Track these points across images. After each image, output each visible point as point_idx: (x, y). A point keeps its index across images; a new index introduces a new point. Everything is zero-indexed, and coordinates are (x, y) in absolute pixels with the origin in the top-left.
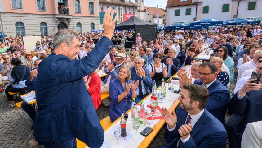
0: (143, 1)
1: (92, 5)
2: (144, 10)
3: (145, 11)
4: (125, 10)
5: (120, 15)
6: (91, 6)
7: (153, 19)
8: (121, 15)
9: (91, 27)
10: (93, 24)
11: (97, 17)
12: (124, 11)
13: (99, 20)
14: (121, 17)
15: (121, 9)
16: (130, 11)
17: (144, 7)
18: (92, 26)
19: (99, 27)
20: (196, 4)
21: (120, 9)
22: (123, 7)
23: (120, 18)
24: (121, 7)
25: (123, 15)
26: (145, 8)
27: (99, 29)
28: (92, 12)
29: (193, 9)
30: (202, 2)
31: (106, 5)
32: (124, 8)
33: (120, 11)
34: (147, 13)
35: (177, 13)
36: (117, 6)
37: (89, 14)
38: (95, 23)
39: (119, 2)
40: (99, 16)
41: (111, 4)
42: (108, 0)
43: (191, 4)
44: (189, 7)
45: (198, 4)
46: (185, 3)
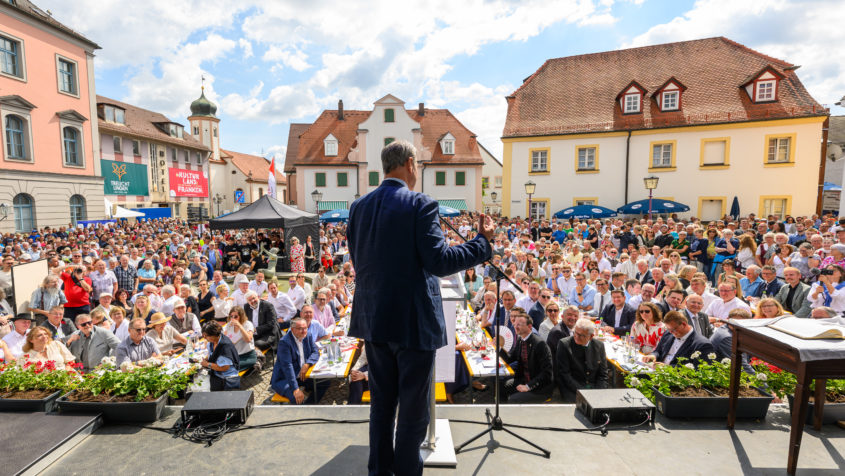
0: (215, 135)
1: (74, 138)
2: (222, 158)
3: (223, 161)
4: (174, 158)
5: (160, 171)
6: (69, 140)
7: (248, 185)
8: (163, 171)
9: (72, 208)
10: (78, 199)
11: (95, 177)
12: (171, 160)
13: (101, 187)
14: (161, 177)
15: (162, 154)
16: (187, 160)
17: (221, 150)
18: (76, 205)
19: (101, 209)
20: (356, 165)
21: (158, 153)
22: (168, 147)
23: (160, 180)
24: (160, 149)
25: (166, 172)
26: (224, 155)
27: (101, 214)
28: (74, 156)
29: (351, 174)
30: (366, 163)
31: (111, 136)
32: (171, 153)
33: (159, 159)
34: (231, 167)
35: (321, 180)
36: (146, 143)
37: (64, 167)
38: (85, 196)
39: (154, 133)
40: (99, 173)
41: (127, 137)
42: (118, 124)
43: (346, 163)
44: (343, 170)
45: (360, 165)
46: (335, 159)
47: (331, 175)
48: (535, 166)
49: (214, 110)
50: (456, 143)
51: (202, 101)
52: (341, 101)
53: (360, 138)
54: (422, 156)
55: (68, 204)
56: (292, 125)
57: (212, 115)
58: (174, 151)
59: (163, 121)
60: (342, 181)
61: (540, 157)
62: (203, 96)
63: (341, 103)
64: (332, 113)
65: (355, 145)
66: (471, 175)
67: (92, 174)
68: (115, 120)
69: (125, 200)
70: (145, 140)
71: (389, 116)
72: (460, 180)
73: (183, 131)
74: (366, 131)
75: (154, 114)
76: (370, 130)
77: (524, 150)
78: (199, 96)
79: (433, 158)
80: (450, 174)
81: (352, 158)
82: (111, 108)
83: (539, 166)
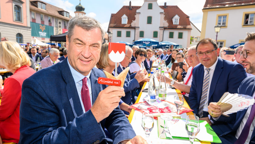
1: (19, 10)
5: (59, 30)
6: (17, 11)
8: (60, 30)
9: (17, 38)
10: (20, 35)
11: (27, 27)
12: (64, 26)
13: (30, 31)
15: (60, 23)
18: (19, 38)
20: (134, 28)
21: (58, 23)
22: (62, 20)
24: (59, 21)
28: (19, 19)
29: (132, 32)
30: (139, 27)
31: (40, 14)
32: (63, 23)
33: (59, 25)
35: (119, 34)
36: (54, 18)
37: (13, 21)
38: (23, 34)
39: (57, 14)
40: (29, 25)
41: (47, 15)
42: (43, 10)
43: (131, 27)
44: (128, 30)
45: (136, 28)
46: (126, 25)
47: (124, 32)
48: (219, 24)
49: (83, 9)
50: (180, 19)
51: (80, 5)
52: (130, 1)
53: (136, 16)
54: (164, 24)
55: (15, 36)
56: (112, 14)
57: (83, 11)
58: (65, 22)
59: (62, 10)
60: (128, 35)
61: (222, 19)
62: (80, 4)
63: (130, 3)
64: (126, 7)
65: (134, 19)
66: (185, 33)
67: (26, 26)
68: (42, 8)
69: (44, 40)
70: (53, 17)
71: (150, 7)
72: (180, 36)
73: (69, 15)
74: (139, 13)
75: (59, 8)
76: (141, 13)
77: (214, 15)
78: (79, 4)
79: (169, 26)
80: (176, 33)
81: (133, 24)
82: (41, 3)
83: (222, 24)
